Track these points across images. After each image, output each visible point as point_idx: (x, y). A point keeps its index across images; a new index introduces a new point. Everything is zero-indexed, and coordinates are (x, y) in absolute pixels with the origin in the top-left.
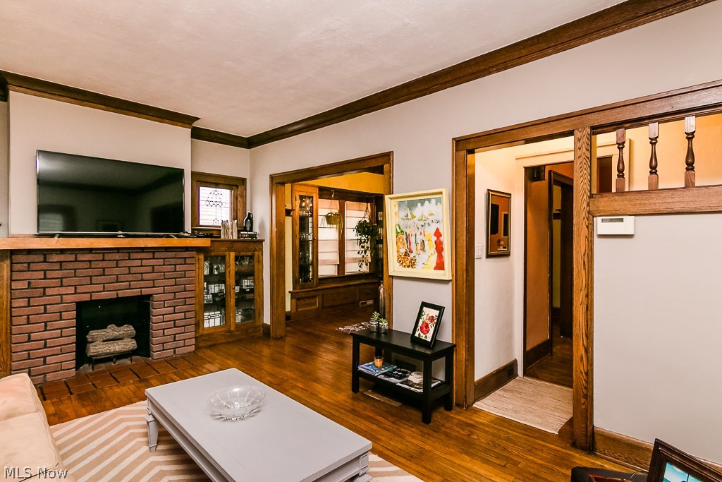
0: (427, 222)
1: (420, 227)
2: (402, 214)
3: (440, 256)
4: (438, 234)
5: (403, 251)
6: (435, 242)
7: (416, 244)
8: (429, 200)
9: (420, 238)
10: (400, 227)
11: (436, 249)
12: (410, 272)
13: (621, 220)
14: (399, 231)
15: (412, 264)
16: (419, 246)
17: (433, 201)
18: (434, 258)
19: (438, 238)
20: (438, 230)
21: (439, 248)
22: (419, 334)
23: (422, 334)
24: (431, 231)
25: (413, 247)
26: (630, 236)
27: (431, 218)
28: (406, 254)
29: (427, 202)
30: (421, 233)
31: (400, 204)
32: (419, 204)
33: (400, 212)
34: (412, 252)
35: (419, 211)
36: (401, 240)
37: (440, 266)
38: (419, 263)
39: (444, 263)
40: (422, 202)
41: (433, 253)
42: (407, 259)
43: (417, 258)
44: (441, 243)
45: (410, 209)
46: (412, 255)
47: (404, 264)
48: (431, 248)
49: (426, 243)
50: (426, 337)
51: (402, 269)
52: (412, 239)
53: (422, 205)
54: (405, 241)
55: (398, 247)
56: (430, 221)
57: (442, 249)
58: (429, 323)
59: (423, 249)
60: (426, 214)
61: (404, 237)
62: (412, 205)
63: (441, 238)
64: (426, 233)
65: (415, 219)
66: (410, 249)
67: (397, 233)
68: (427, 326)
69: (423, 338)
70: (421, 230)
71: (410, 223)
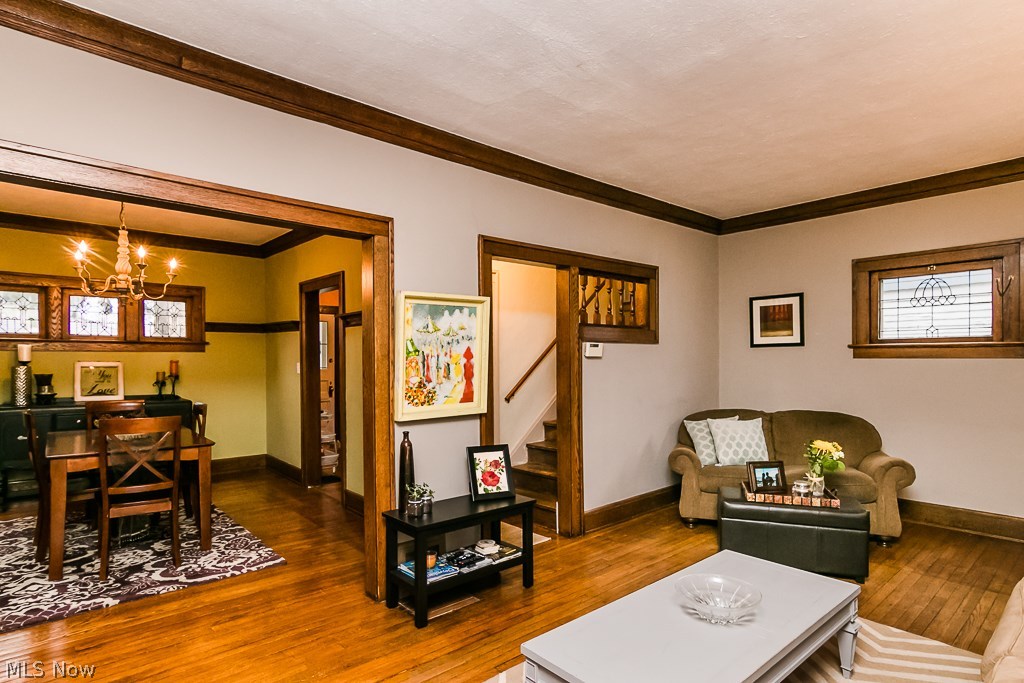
0: (455, 338)
1: (445, 345)
2: (420, 324)
3: (469, 384)
4: (468, 355)
5: (416, 380)
6: (465, 365)
7: (438, 368)
8: (461, 309)
9: (443, 360)
10: (413, 344)
11: (465, 375)
12: (423, 412)
13: (597, 346)
14: (411, 349)
15: (430, 399)
16: (442, 371)
17: (466, 311)
18: (462, 387)
19: (468, 361)
20: (469, 349)
21: (469, 374)
22: (485, 490)
23: (490, 488)
24: (459, 350)
25: (433, 374)
26: (599, 358)
27: (462, 333)
28: (421, 385)
29: (457, 311)
30: (446, 354)
31: (417, 308)
32: (446, 313)
33: (416, 319)
34: (429, 381)
35: (445, 322)
36: (414, 364)
37: (468, 397)
38: (439, 398)
39: (472, 392)
40: (452, 310)
41: (460, 380)
42: (422, 393)
43: (436, 389)
44: (472, 367)
45: (433, 318)
46: (430, 386)
47: (416, 401)
48: (458, 374)
49: (452, 367)
50: (498, 488)
51: (411, 409)
52: (433, 363)
53: (451, 313)
54: (421, 365)
55: (407, 374)
56: (459, 337)
57: (472, 375)
58: (493, 470)
59: (447, 376)
60: (455, 328)
61: (420, 359)
62: (435, 312)
63: (473, 361)
64: (453, 354)
65: (439, 333)
66: (427, 377)
67: (409, 353)
68: (492, 475)
69: (495, 491)
70: (447, 348)
71: (430, 337)
